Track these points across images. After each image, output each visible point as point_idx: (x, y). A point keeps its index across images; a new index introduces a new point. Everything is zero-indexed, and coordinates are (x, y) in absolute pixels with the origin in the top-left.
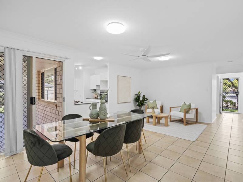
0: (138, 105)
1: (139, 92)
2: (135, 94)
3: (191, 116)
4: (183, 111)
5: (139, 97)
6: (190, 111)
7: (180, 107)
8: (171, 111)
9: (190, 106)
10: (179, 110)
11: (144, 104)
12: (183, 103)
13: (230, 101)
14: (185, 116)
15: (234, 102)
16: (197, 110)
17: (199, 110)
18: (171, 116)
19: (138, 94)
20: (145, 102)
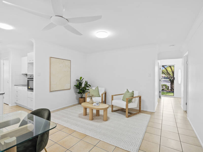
0: (79, 93)
1: (81, 78)
2: (77, 80)
3: (134, 105)
4: (125, 100)
5: (80, 84)
6: (133, 100)
7: (123, 94)
8: (112, 100)
9: (133, 94)
10: (122, 99)
11: (86, 91)
12: (126, 90)
13: (165, 85)
14: (127, 106)
15: (168, 85)
16: (140, 97)
17: (142, 98)
18: (113, 105)
19: (79, 80)
20: (87, 88)
